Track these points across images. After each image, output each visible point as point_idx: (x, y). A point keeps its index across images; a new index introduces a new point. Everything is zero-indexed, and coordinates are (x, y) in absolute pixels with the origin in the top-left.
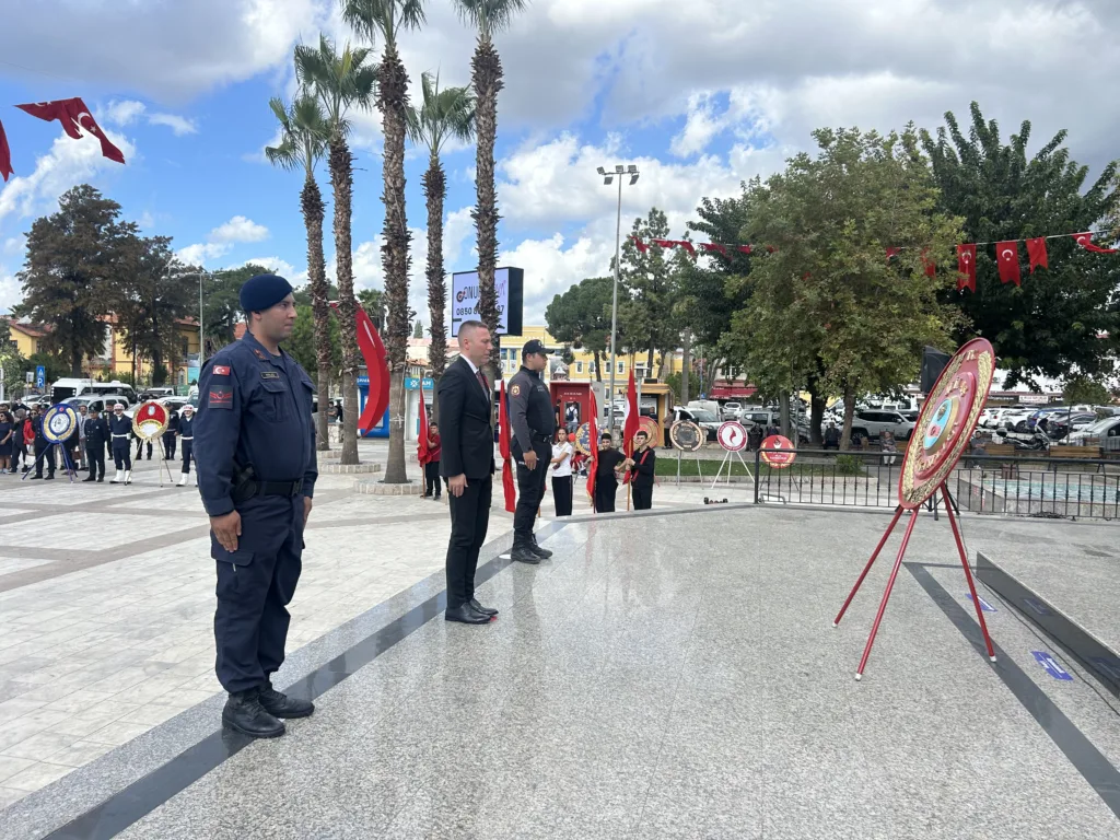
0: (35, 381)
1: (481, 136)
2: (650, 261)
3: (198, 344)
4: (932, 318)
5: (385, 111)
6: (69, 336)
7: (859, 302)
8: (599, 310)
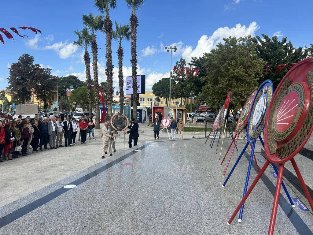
0: (12, 108)
1: (133, 39)
2: (181, 73)
3: (56, 97)
5: (106, 33)
6: (21, 95)
7: (237, 83)
8: (167, 87)
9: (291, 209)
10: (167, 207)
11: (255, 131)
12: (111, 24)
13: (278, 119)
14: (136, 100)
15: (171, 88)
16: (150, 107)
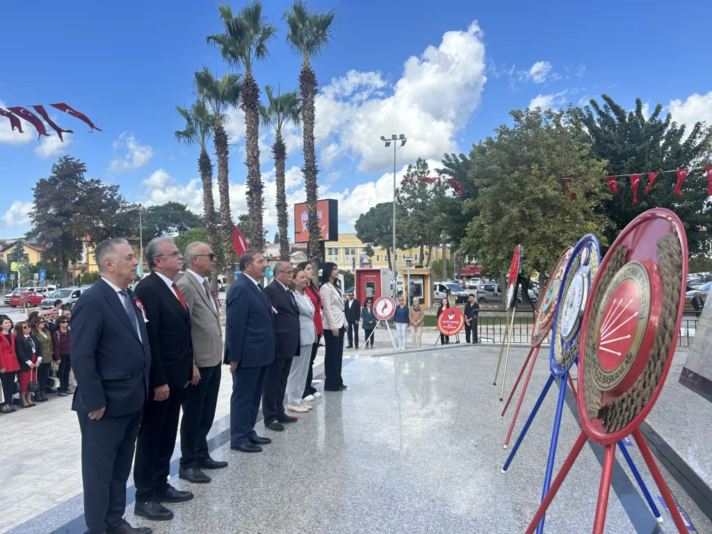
0: (39, 279)
1: (306, 122)
2: (419, 191)
3: (139, 252)
4: (590, 223)
5: (246, 111)
6: (60, 250)
7: (544, 215)
8: (389, 223)
9: (654, 527)
10: (372, 527)
11: (566, 349)
12: (258, 90)
13: (602, 339)
14: (316, 257)
15: (396, 227)
16: (350, 268)
